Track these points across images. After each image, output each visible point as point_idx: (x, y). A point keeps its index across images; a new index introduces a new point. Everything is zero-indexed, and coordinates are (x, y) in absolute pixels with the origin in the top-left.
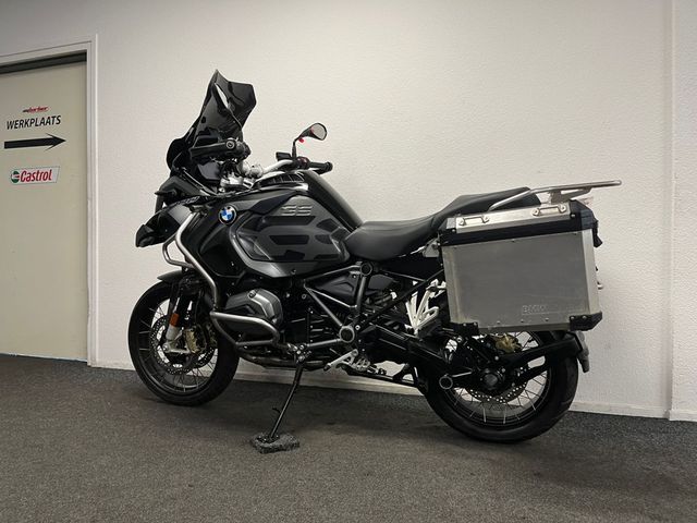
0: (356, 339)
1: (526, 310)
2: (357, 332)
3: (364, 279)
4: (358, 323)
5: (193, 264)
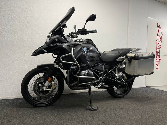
2: (103, 78)
3: (103, 66)
4: (103, 76)
5: (76, 63)
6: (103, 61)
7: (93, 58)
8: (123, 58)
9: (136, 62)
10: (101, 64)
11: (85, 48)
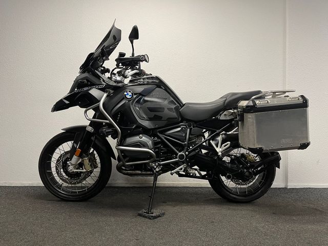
0: (186, 159)
1: (283, 141)
2: (187, 155)
3: (188, 130)
4: (187, 151)
5: (109, 120)
6: (188, 121)
7: (157, 114)
8: (232, 111)
9: (249, 118)
10: (183, 125)
11: (130, 92)
